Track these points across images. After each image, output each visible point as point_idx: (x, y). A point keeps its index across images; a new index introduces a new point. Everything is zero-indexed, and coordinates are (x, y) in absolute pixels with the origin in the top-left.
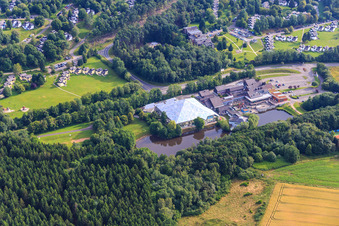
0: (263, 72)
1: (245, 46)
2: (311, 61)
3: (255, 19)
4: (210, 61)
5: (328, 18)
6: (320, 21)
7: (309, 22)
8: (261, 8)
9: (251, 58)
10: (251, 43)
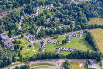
0: (35, 65)
1: (30, 46)
2: (63, 57)
3: (40, 29)
4: (5, 59)
5: (79, 29)
6: (75, 30)
7: (69, 31)
8: (45, 23)
9: (30, 56)
10: (34, 44)
